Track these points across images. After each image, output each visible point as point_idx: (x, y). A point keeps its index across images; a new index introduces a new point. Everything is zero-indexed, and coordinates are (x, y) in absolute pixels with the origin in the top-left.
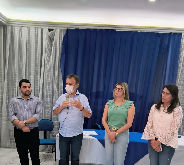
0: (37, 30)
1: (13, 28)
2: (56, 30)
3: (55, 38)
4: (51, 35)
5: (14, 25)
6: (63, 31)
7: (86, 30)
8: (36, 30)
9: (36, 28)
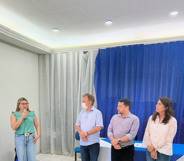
0: (75, 54)
1: (56, 55)
2: (90, 52)
3: (89, 59)
4: (85, 56)
5: (57, 52)
6: (96, 52)
7: (116, 48)
8: (73, 54)
9: (73, 52)
